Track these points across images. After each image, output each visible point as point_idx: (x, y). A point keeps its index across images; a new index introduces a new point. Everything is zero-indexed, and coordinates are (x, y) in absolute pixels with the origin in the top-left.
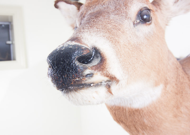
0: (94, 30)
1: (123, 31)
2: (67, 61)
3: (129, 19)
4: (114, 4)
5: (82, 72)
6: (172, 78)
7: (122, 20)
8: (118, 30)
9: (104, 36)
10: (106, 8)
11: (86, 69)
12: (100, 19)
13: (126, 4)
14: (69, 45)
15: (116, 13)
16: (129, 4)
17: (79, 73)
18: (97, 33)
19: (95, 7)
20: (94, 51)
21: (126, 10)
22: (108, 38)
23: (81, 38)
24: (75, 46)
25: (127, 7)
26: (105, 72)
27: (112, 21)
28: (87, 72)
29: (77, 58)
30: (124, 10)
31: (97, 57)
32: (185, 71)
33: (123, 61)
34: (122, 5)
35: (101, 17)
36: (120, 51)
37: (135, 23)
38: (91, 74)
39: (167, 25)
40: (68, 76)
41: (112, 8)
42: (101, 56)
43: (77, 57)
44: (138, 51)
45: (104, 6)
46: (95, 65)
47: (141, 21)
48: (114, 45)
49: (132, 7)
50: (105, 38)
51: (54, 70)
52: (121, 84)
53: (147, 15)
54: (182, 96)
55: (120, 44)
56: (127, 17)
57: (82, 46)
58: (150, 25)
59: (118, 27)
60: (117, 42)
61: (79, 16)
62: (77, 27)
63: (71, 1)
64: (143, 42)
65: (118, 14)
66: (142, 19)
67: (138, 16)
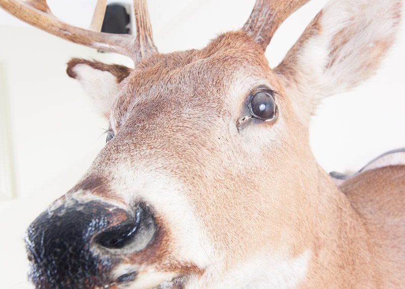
0: (142, 153)
1: (213, 147)
2: (70, 245)
3: (227, 114)
4: (192, 81)
5: (109, 270)
6: (330, 233)
7: (209, 120)
8: (201, 146)
9: (165, 168)
10: (173, 91)
11: (117, 262)
12: (158, 120)
13: (218, 81)
14: (77, 202)
15: (196, 102)
16: (225, 81)
17: (101, 276)
18: (148, 160)
19: (151, 86)
20: (141, 210)
21: (218, 95)
22: (174, 170)
23: (109, 179)
24: (90, 205)
25: (221, 87)
26: (167, 262)
27: (185, 125)
28: (121, 270)
29: (96, 238)
30: (215, 95)
31: (148, 226)
32: (357, 211)
33: (212, 221)
34: (210, 83)
35: (161, 115)
36: (205, 197)
37: (241, 121)
38: (131, 274)
39: (312, 114)
40: (72, 283)
41: (187, 92)
42: (156, 225)
43: (95, 234)
44: (248, 188)
45: (169, 85)
46: (141, 251)
47: (253, 117)
48: (191, 187)
49: (232, 87)
50: (169, 171)
51: (39, 267)
52: (212, 274)
53: (265, 104)
54: (354, 269)
55: (205, 179)
56: (222, 110)
57: (110, 206)
58: (274, 126)
59: (199, 138)
60: (197, 178)
61: (115, 106)
62: (111, 130)
63: (103, 64)
64: (258, 166)
65: (200, 105)
66: (255, 113)
67: (245, 105)
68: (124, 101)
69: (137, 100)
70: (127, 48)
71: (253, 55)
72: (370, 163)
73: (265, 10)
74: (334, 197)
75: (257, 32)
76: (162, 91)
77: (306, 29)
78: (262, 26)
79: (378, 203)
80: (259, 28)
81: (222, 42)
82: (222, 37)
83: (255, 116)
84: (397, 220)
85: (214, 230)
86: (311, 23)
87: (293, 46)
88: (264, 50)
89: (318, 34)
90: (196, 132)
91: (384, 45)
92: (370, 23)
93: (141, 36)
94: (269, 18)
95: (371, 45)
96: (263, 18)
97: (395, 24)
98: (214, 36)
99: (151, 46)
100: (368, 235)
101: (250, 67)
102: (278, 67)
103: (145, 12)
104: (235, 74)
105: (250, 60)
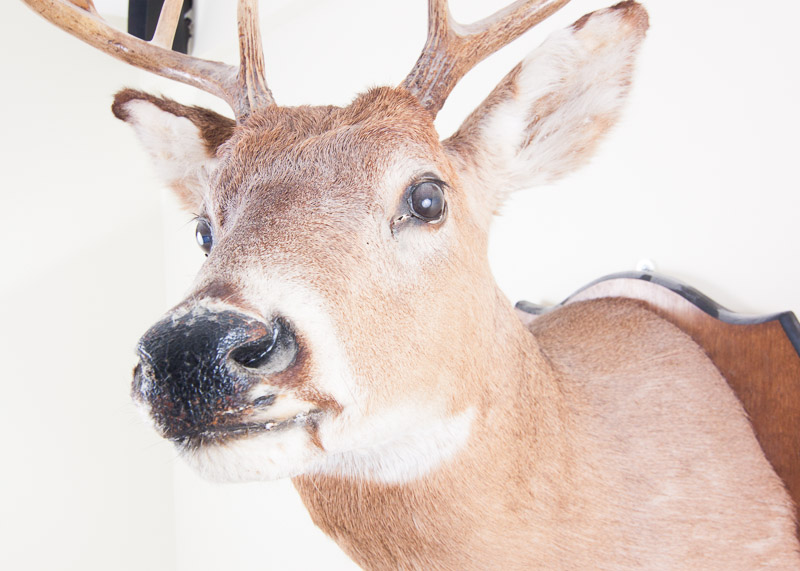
0: (275, 257)
1: (360, 255)
2: (203, 359)
3: (379, 210)
4: (334, 160)
5: (246, 390)
6: (506, 386)
7: (356, 217)
8: (344, 252)
9: (304, 278)
10: (308, 172)
11: (255, 382)
12: (290, 213)
13: (370, 163)
14: (208, 310)
15: (338, 191)
16: (379, 164)
17: (236, 395)
18: (283, 266)
19: (274, 160)
20: (279, 326)
21: (368, 183)
22: (314, 281)
23: (240, 286)
24: (224, 315)
25: (373, 173)
26: (306, 389)
27: (325, 222)
28: (259, 391)
29: (232, 353)
30: (365, 183)
31: (286, 346)
32: (549, 361)
33: (355, 349)
34: (359, 164)
35: (293, 207)
36: (348, 318)
37: (396, 221)
38: (269, 397)
39: (495, 213)
40: (202, 402)
41: (326, 175)
42: (297, 344)
43: (231, 347)
44: (401, 311)
45: (301, 163)
46: (282, 372)
47: (413, 216)
48: (333, 304)
49: (388, 173)
50: (309, 281)
52: (349, 417)
53: (431, 200)
54: (535, 441)
55: (349, 296)
56: (373, 204)
57: (247, 318)
58: (441, 230)
59: (343, 241)
60: (340, 293)
61: (217, 182)
62: (206, 217)
63: (177, 105)
64: (416, 283)
65: (344, 196)
66: (416, 211)
67: (404, 199)
68: (231, 177)
69: (253, 180)
70: (222, 86)
71: (419, 128)
72: (578, 292)
73: (439, 56)
74: (516, 335)
75: (425, 90)
76: (291, 170)
77: (497, 89)
78: (434, 81)
79: (582, 351)
80: (429, 84)
81: (377, 102)
82: (376, 93)
83: (416, 215)
84: (606, 378)
85: (356, 361)
86: (503, 81)
87: (476, 111)
88: (434, 117)
89: (512, 98)
90: (339, 233)
91: (605, 123)
92: (588, 88)
93: (247, 72)
94: (445, 71)
95: (586, 120)
96: (435, 69)
97: (622, 95)
98: (364, 90)
99: (264, 89)
100: (561, 396)
101: (415, 145)
102: (451, 139)
104: (392, 155)
105: (415, 135)
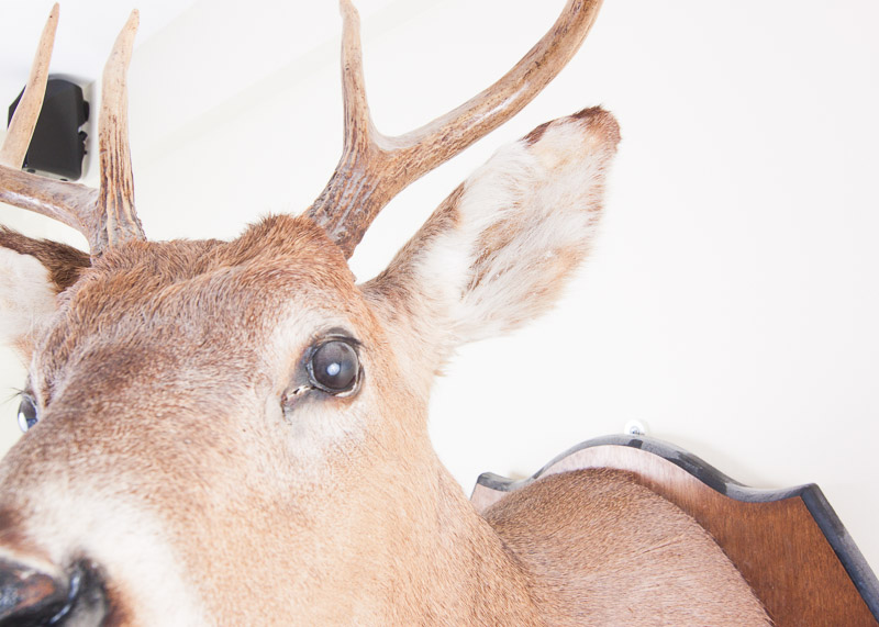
0: (92, 462)
1: (231, 449)
3: (265, 381)
4: (203, 314)
7: (229, 392)
8: (206, 446)
9: (134, 492)
10: (164, 332)
12: (128, 392)
13: (252, 318)
15: (207, 357)
16: (265, 319)
18: (102, 476)
19: (122, 315)
20: (80, 573)
21: (250, 345)
22: (151, 496)
25: (257, 331)
27: (182, 403)
30: (245, 345)
31: (91, 604)
33: (216, 590)
34: (238, 319)
35: (136, 383)
36: (205, 544)
37: (290, 396)
39: (437, 373)
41: (190, 335)
42: (107, 602)
44: (292, 524)
45: (157, 319)
47: (314, 387)
48: (181, 525)
49: (277, 330)
50: (142, 496)
53: (340, 364)
55: (209, 512)
56: (256, 374)
57: (23, 568)
58: (353, 405)
59: (206, 429)
60: (193, 509)
61: (44, 346)
62: (30, 392)
63: (22, 238)
64: (317, 481)
65: (214, 363)
66: (319, 381)
67: (301, 365)
68: (63, 339)
69: (90, 343)
70: (78, 215)
71: (325, 269)
72: (554, 462)
73: (357, 176)
74: (468, 533)
75: (337, 218)
76: (142, 329)
77: (433, 216)
78: (349, 208)
79: (559, 543)
80: (343, 211)
81: (269, 236)
82: (271, 223)
83: (319, 386)
84: (590, 577)
85: (219, 606)
86: (442, 205)
87: (409, 244)
88: (349, 254)
89: (452, 227)
90: (201, 418)
91: (572, 257)
92: (548, 215)
93: (109, 197)
94: (364, 194)
95: (549, 254)
96: (351, 192)
97: (591, 222)
98: (257, 220)
99: (130, 218)
100: (533, 609)
101: (317, 292)
102: (378, 279)
103: (121, 149)
104: (285, 305)
105: (318, 278)
